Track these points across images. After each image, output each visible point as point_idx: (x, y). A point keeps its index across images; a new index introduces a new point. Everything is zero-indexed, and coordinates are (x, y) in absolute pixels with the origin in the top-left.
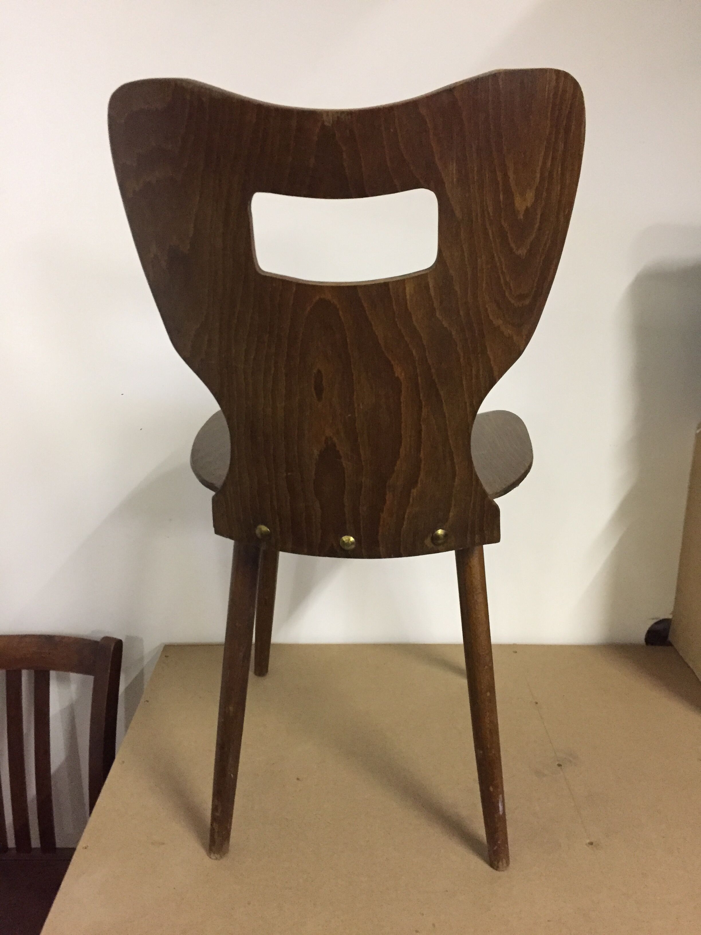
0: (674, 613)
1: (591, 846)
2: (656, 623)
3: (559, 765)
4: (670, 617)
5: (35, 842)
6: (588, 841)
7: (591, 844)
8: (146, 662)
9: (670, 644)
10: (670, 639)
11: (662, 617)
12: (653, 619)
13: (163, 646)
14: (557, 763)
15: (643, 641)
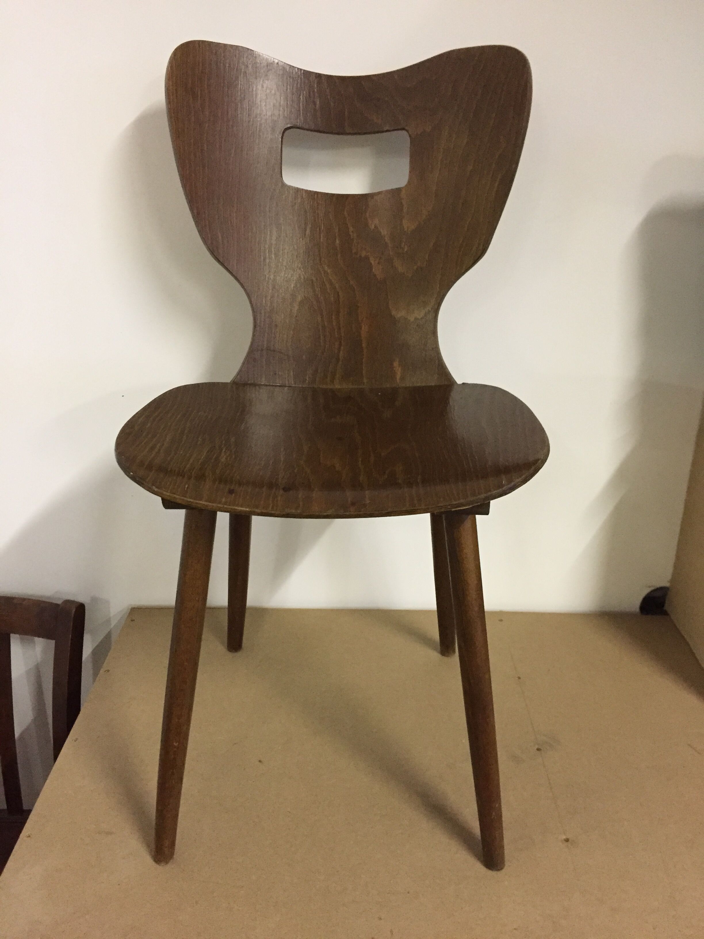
0: (671, 581)
1: (566, 844)
2: (653, 591)
3: (538, 750)
4: (667, 585)
6: (564, 837)
7: (567, 840)
8: (113, 623)
9: (666, 613)
10: (666, 607)
11: (659, 585)
12: (650, 587)
13: (130, 607)
14: (537, 747)
15: (638, 610)
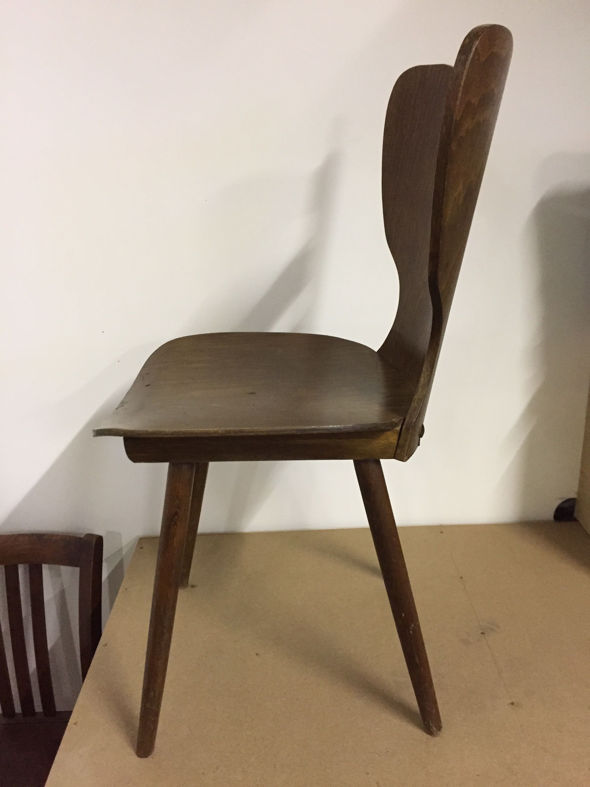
0: (578, 493)
1: (512, 706)
2: (563, 502)
3: (482, 633)
4: (575, 496)
5: (38, 707)
6: (510, 701)
7: (512, 704)
8: (124, 552)
9: (575, 520)
10: (575, 515)
11: (568, 497)
12: (560, 499)
13: (138, 538)
14: (481, 631)
15: (552, 518)
